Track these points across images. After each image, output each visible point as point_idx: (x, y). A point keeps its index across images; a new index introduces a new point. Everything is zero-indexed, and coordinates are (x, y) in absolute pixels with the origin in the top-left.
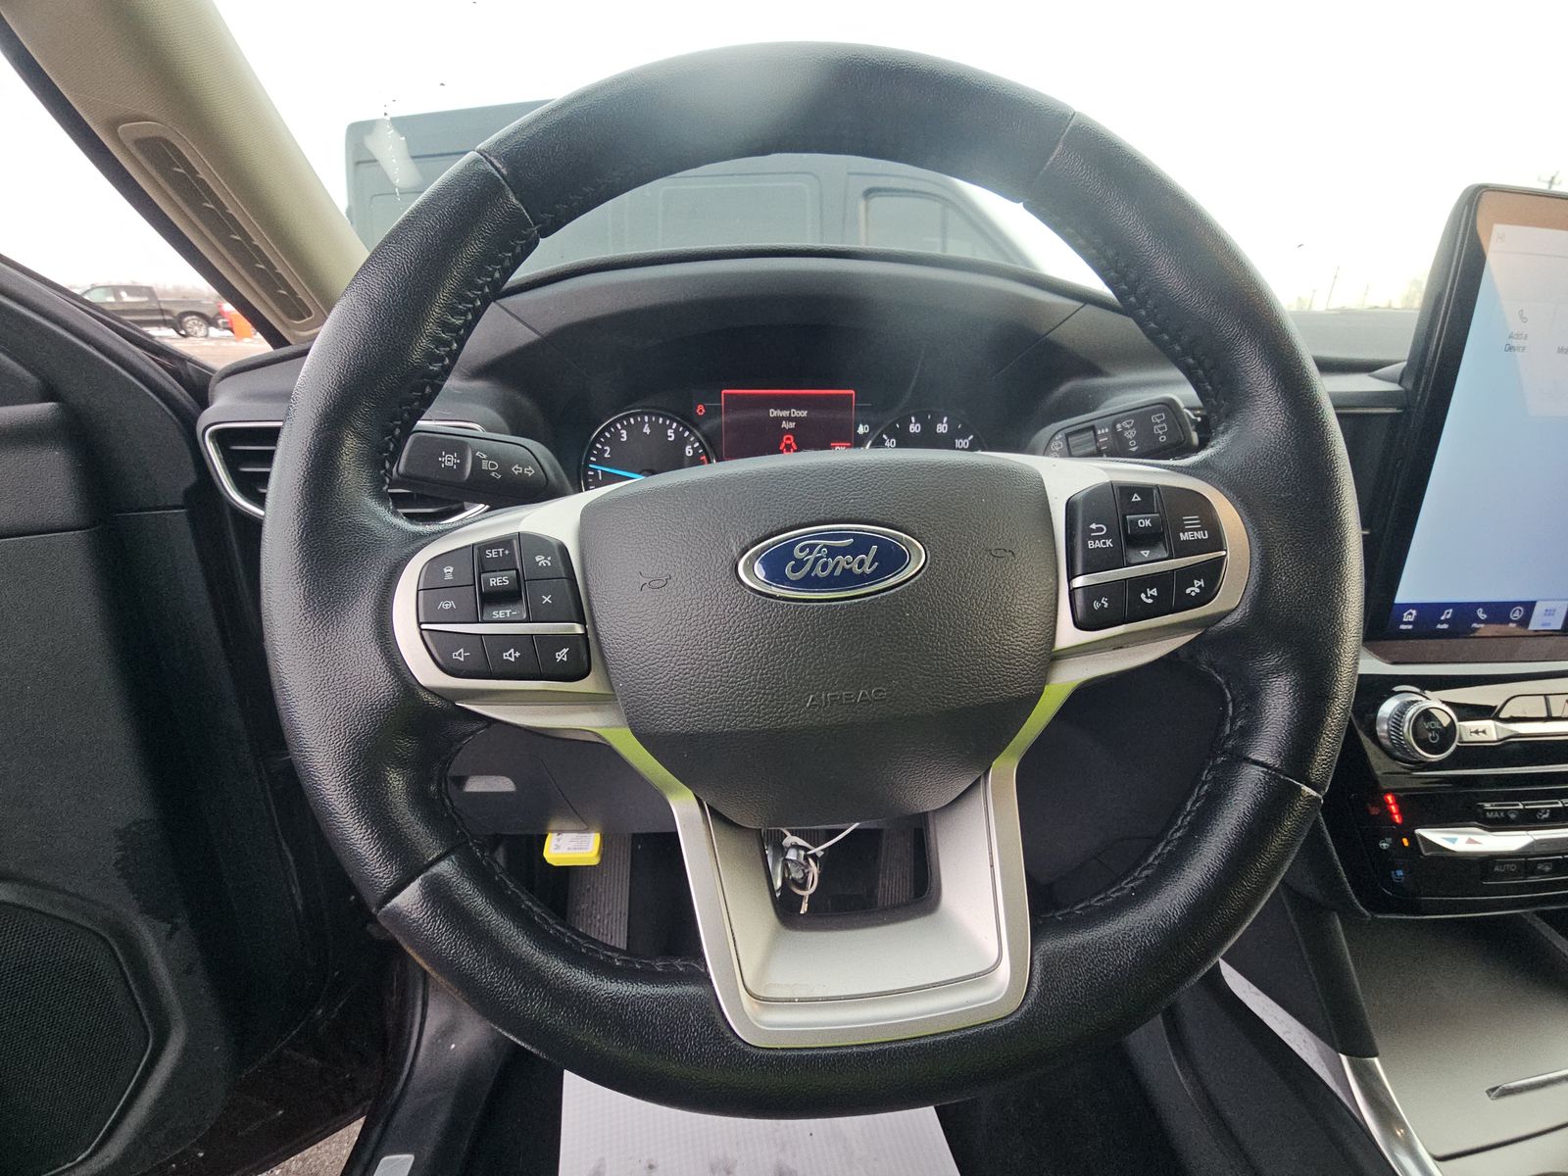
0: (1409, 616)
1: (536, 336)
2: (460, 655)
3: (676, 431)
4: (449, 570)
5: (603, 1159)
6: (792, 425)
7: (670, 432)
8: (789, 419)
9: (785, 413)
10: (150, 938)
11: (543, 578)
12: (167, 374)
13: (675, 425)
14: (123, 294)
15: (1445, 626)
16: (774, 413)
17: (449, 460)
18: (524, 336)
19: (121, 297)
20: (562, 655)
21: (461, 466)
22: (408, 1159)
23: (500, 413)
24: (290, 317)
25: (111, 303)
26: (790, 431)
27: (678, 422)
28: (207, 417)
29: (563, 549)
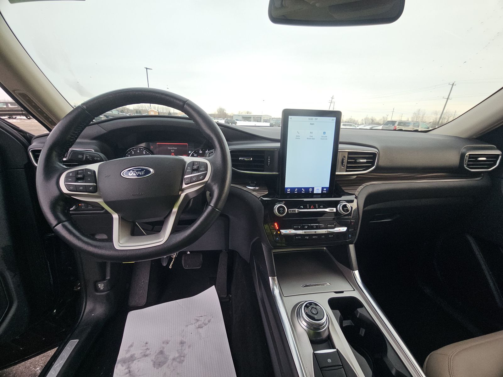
0: (289, 190)
1: (106, 132)
2: (71, 188)
3: (145, 152)
4: (71, 174)
5: (133, 342)
6: (173, 151)
7: (144, 152)
8: (173, 150)
9: (172, 148)
10: (9, 276)
11: (89, 176)
12: (21, 136)
13: (145, 150)
14: (9, 105)
15: (296, 192)
16: (169, 148)
17: (80, 156)
18: (104, 131)
19: (8, 106)
20: (91, 188)
21: (83, 158)
22: (77, 341)
23: (98, 147)
24: (52, 125)
25: (5, 108)
26: (173, 152)
27: (146, 150)
28: (30, 147)
29: (94, 172)
